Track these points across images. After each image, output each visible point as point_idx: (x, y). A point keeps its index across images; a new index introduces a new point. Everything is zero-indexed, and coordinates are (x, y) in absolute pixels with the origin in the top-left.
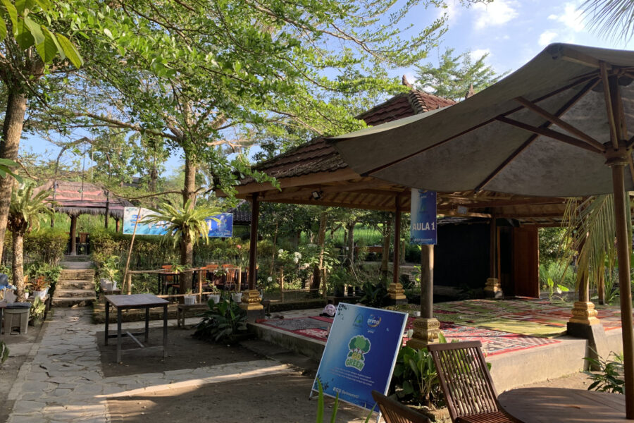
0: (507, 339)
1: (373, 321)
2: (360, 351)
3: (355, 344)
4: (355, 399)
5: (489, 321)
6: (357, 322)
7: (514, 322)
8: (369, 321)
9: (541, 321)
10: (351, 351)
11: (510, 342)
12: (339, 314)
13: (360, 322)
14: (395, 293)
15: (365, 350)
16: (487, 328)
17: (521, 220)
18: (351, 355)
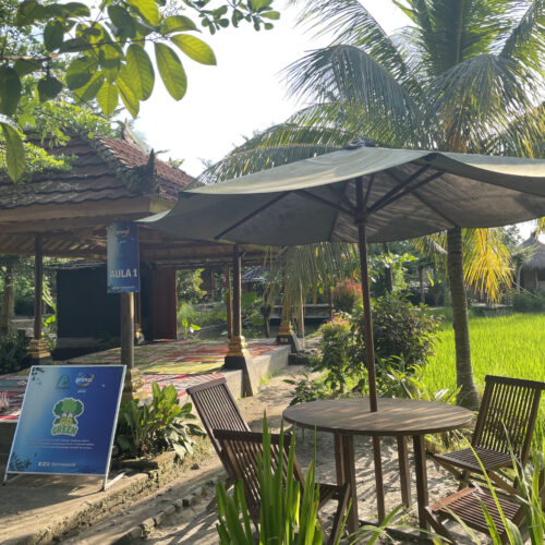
0: (180, 380)
1: (83, 380)
2: (70, 415)
3: (63, 409)
4: (72, 468)
5: (149, 367)
6: (61, 385)
7: (172, 364)
8: (78, 380)
9: (196, 360)
10: (58, 417)
11: (185, 383)
12: (34, 379)
13: (65, 383)
14: (37, 350)
15: (77, 412)
16: (154, 374)
17: (158, 263)
18: (58, 421)
